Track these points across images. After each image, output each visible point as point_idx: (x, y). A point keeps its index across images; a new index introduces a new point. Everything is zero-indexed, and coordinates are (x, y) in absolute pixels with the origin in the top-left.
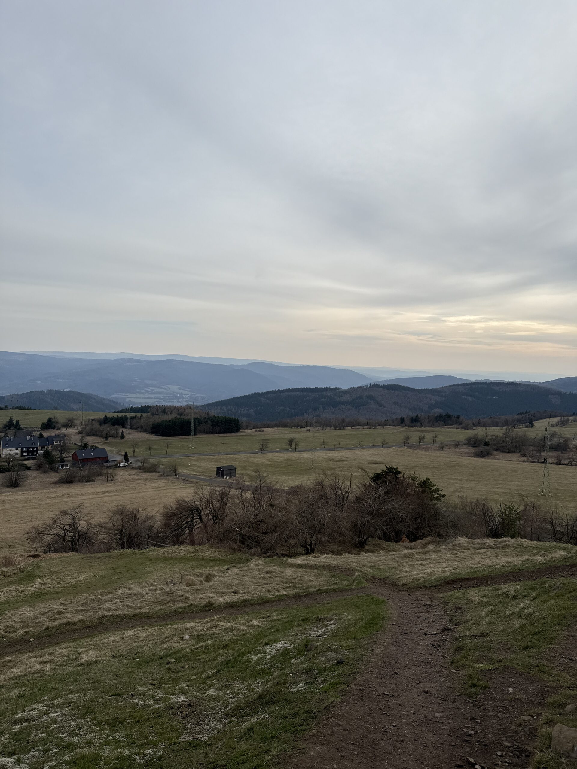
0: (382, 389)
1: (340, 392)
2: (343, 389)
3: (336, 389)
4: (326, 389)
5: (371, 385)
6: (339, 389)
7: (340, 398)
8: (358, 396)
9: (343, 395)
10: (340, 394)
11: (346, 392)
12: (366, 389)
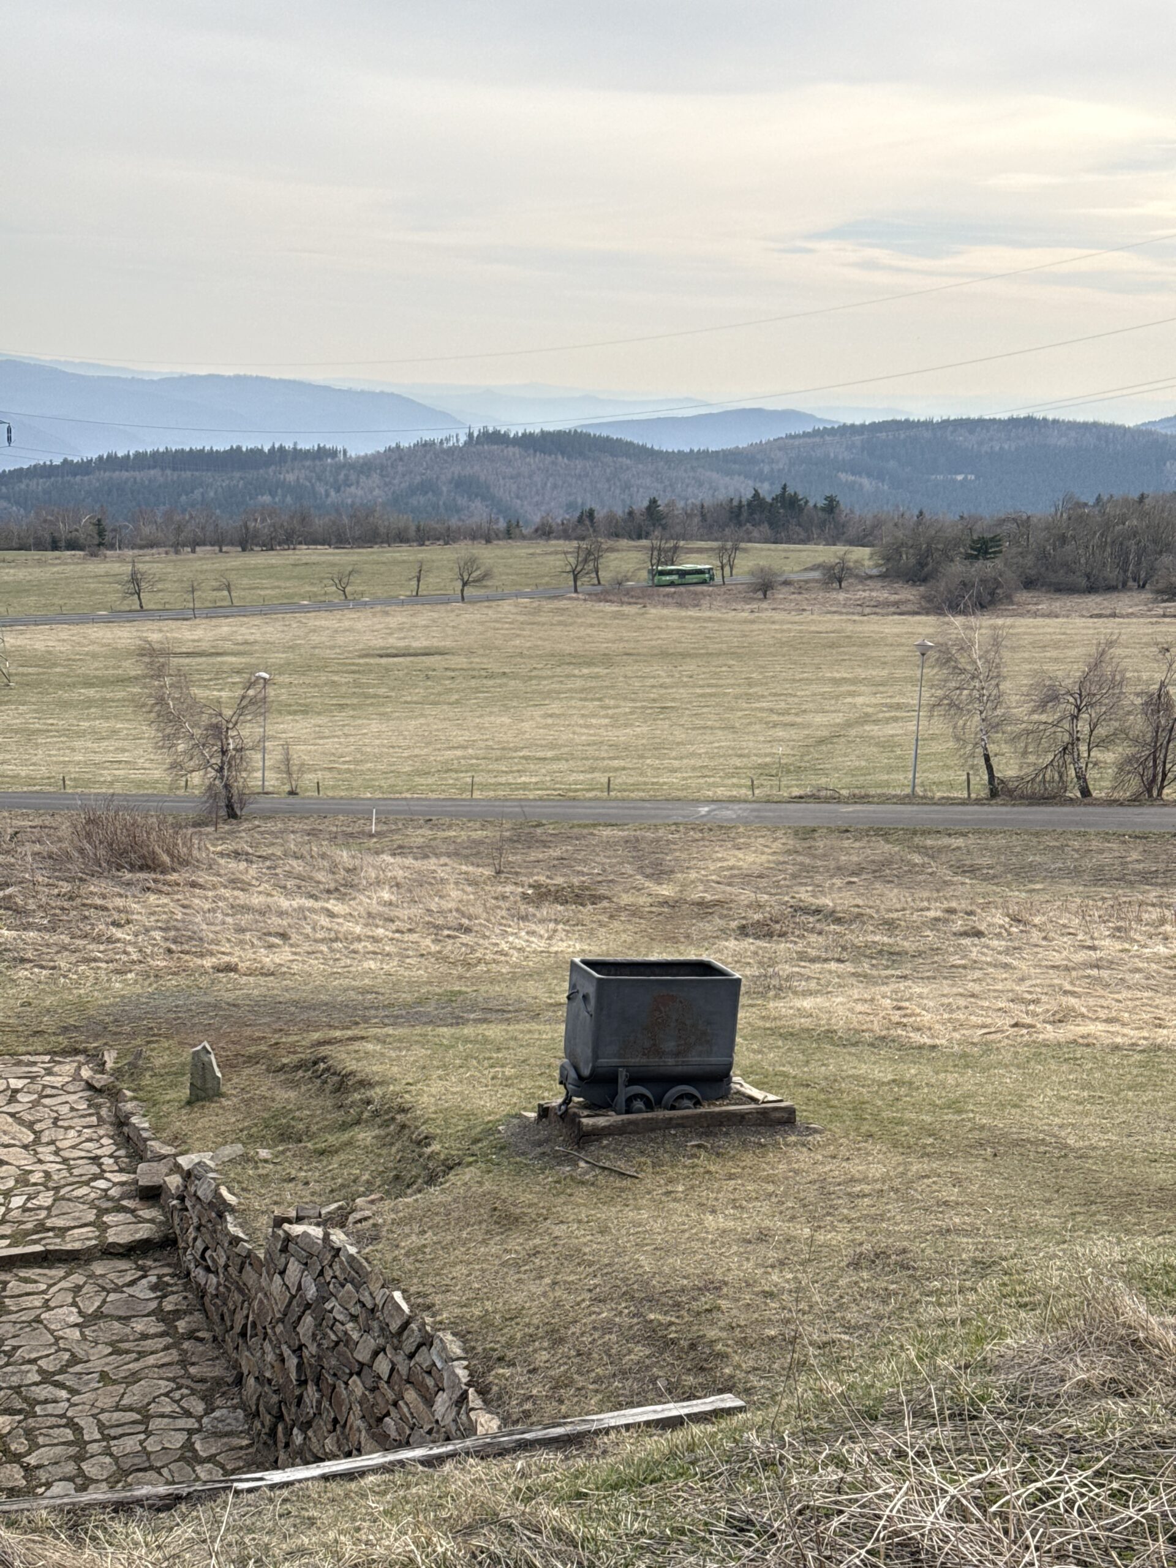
0: (517, 450)
1: (340, 467)
2: (352, 453)
3: (321, 453)
4: (280, 456)
5: (470, 435)
6: (333, 453)
7: (338, 490)
8: (418, 479)
9: (353, 477)
10: (342, 477)
11: (366, 466)
12: (451, 451)
